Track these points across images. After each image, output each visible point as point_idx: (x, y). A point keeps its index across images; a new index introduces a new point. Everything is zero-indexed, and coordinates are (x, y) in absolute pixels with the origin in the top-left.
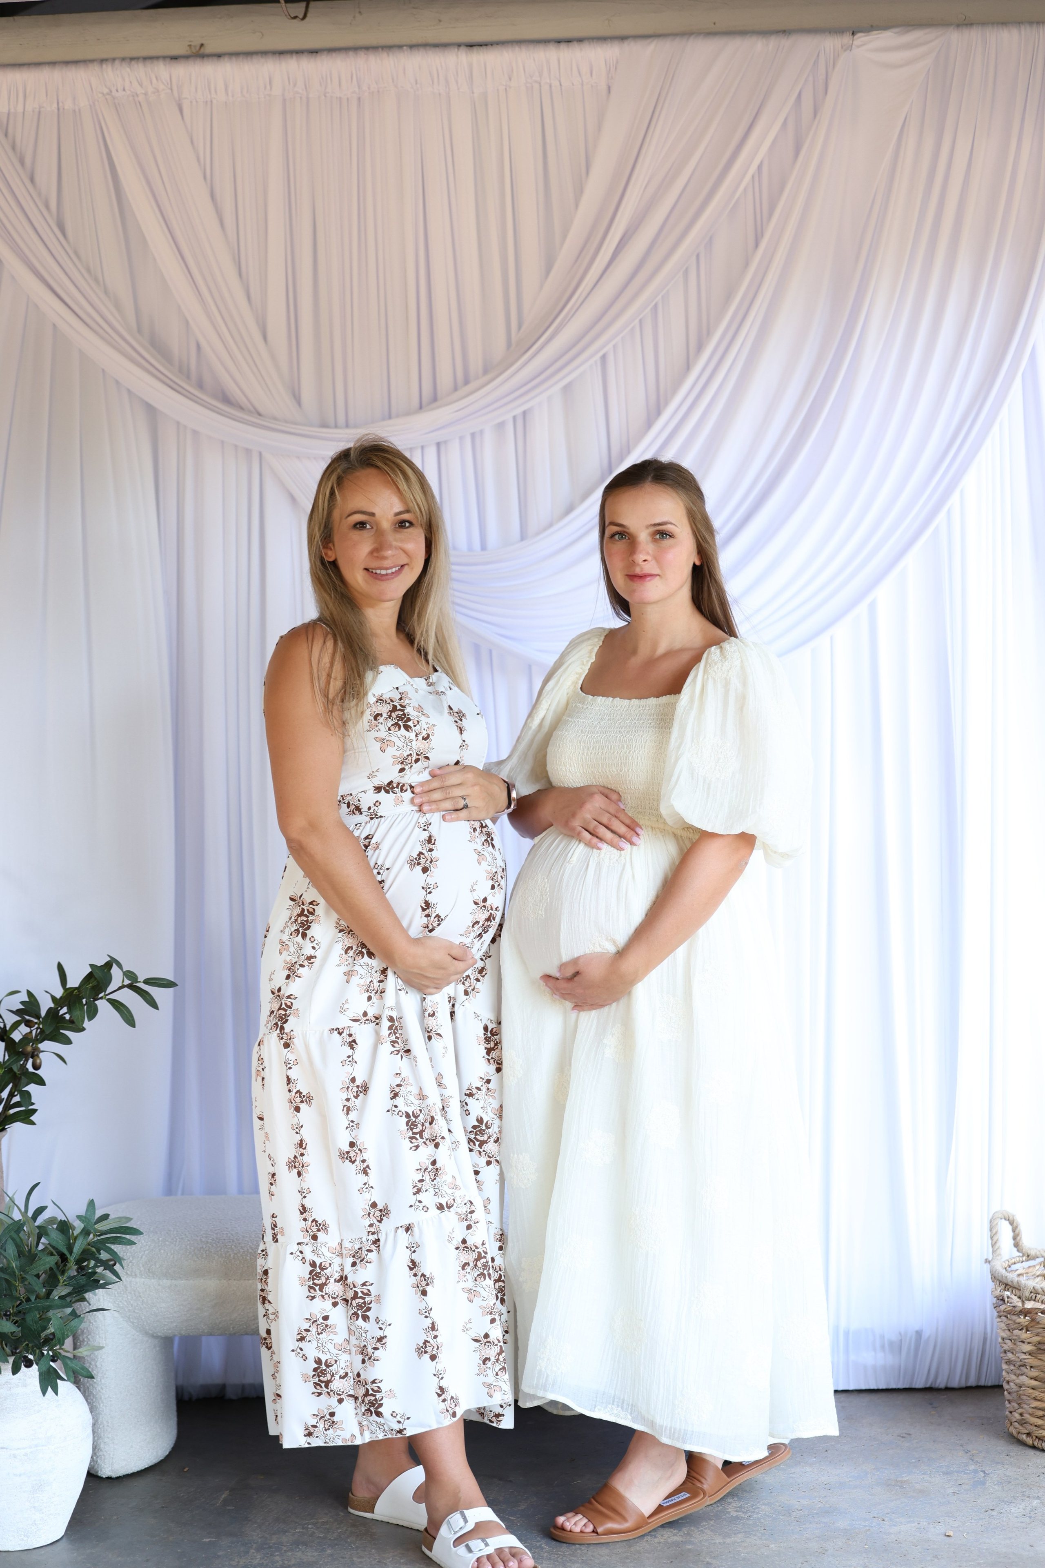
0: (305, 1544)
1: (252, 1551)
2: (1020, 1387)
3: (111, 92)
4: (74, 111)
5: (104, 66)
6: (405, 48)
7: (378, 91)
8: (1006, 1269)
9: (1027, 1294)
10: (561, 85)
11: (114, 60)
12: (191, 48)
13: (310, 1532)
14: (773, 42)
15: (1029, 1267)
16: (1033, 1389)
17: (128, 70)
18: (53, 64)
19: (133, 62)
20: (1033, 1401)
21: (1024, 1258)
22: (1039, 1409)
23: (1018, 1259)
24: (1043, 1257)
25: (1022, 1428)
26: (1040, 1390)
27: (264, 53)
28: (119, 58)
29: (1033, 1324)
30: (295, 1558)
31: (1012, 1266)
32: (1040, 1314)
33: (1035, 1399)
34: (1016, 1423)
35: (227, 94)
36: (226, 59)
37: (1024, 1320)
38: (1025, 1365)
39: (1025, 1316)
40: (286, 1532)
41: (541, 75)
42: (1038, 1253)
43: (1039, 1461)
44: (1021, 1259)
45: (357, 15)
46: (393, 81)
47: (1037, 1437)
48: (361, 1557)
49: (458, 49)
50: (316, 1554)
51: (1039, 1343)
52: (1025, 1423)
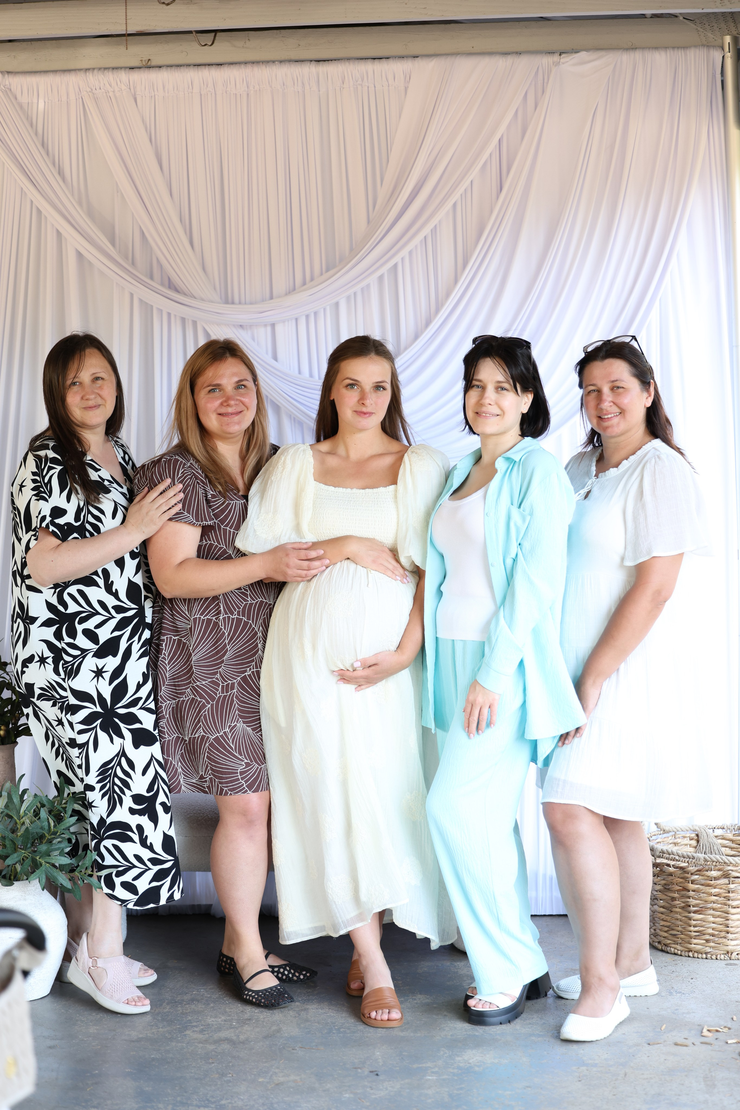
0: (198, 1001)
1: (165, 1004)
2: (654, 913)
3: (92, 90)
4: (68, 102)
5: (88, 74)
6: (277, 62)
7: (260, 90)
8: (649, 838)
9: (658, 854)
10: (375, 87)
11: (94, 69)
12: (142, 62)
13: (201, 994)
14: (509, 60)
15: (665, 838)
16: (662, 914)
17: (103, 76)
18: (55, 71)
19: (106, 71)
20: (662, 921)
21: (662, 832)
22: (665, 926)
23: (657, 832)
24: (674, 831)
25: (655, 938)
26: (666, 914)
27: (189, 65)
28: (97, 68)
29: (661, 872)
30: (190, 1009)
31: (653, 837)
32: (666, 867)
33: (663, 920)
34: (652, 936)
35: (164, 91)
36: (164, 69)
37: (656, 870)
38: (656, 899)
39: (657, 868)
40: (187, 993)
41: (363, 80)
42: (671, 829)
43: (664, 959)
44: (659, 833)
45: (247, 41)
46: (269, 84)
47: (664, 944)
48: (232, 1009)
49: (310, 63)
50: (203, 1006)
51: (665, 884)
52: (657, 935)
